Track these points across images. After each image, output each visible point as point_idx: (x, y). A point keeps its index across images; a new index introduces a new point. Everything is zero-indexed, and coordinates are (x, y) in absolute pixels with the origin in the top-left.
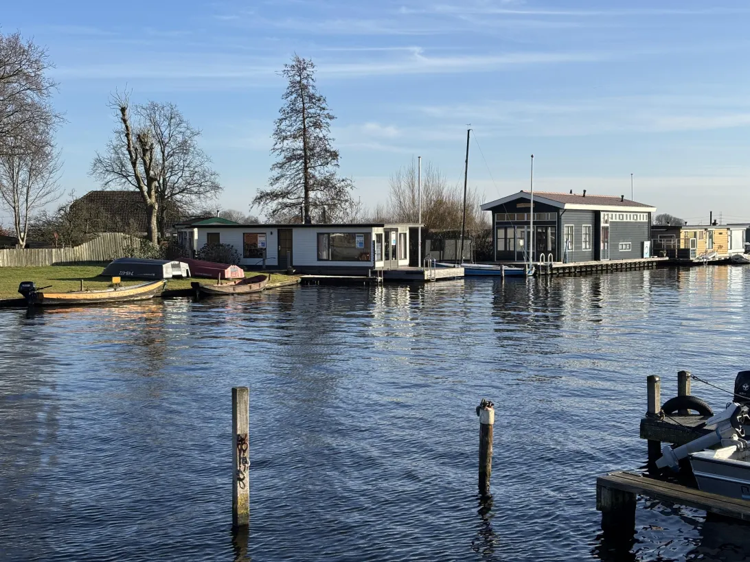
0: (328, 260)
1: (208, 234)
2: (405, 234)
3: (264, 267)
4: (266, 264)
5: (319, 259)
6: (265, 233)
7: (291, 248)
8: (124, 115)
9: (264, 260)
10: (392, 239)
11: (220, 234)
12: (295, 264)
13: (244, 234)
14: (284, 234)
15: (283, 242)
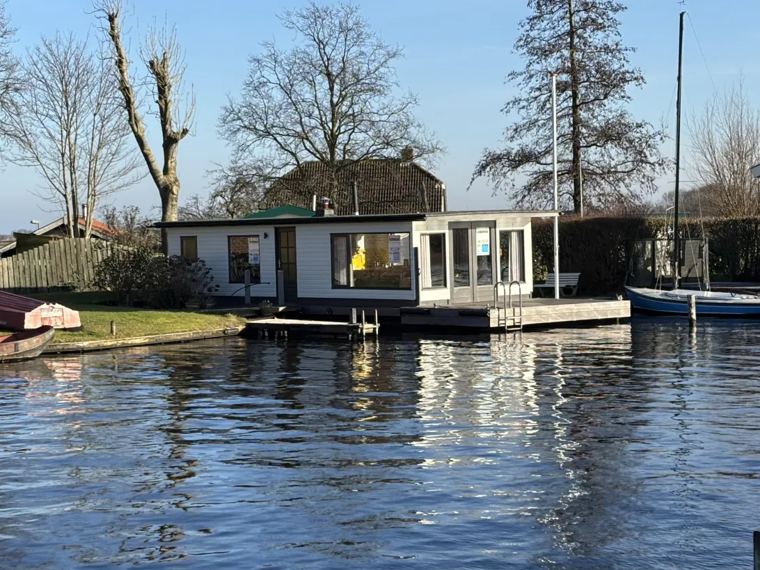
0: (347, 287)
1: (182, 238)
2: (521, 233)
3: (248, 301)
4: (252, 294)
5: (336, 285)
6: (258, 236)
7: (295, 264)
8: (112, 28)
9: (247, 287)
10: (477, 243)
11: (198, 239)
12: (300, 295)
13: (229, 237)
14: (283, 235)
15: (284, 251)
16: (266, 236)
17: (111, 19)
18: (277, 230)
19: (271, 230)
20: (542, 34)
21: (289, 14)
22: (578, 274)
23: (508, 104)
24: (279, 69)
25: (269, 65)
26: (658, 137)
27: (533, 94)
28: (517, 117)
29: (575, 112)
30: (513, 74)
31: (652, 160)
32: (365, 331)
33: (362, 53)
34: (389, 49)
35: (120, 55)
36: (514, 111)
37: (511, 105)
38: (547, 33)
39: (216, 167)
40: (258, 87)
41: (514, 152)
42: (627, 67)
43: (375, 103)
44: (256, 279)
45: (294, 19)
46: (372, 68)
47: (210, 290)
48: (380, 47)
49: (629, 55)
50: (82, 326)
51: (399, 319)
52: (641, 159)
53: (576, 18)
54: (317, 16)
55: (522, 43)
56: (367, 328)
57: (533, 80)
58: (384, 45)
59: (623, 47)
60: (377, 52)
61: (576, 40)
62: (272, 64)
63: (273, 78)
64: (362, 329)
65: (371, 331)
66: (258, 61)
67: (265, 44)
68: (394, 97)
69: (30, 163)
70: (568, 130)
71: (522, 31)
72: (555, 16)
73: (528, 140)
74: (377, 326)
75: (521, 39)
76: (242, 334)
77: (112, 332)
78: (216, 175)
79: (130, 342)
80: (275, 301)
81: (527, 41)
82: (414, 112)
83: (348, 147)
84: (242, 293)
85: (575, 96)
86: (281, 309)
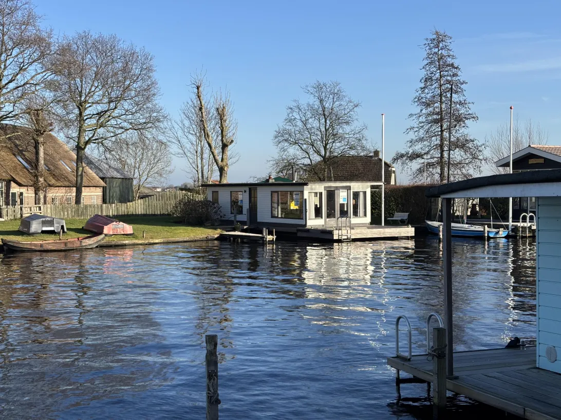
1: (213, 192)
2: (365, 193)
3: (235, 222)
4: (237, 219)
5: (273, 216)
6: (242, 191)
7: (257, 205)
8: (198, 93)
9: (235, 216)
10: (340, 197)
11: (219, 192)
12: (259, 220)
13: (231, 192)
14: (253, 192)
15: (253, 199)
16: (245, 191)
17: (198, 88)
18: (250, 189)
19: (247, 189)
20: (427, 96)
21: (307, 86)
22: (408, 213)
23: (407, 129)
24: (300, 113)
25: (296, 110)
26: (483, 146)
27: (421, 125)
28: (412, 136)
29: (442, 134)
30: (411, 115)
31: (481, 157)
32: (267, 239)
33: (341, 105)
34: (355, 103)
35: (201, 105)
36: (411, 133)
37: (409, 130)
38: (429, 95)
39: (272, 159)
40: (290, 121)
41: (410, 153)
42: (470, 112)
43: (347, 128)
44: (241, 212)
45: (309, 89)
46: (346, 112)
47: (221, 217)
48: (350, 102)
49: (470, 106)
50: (133, 233)
51: (296, 233)
52: (475, 157)
53: (443, 88)
54: (319, 87)
55: (416, 100)
56: (269, 238)
57: (421, 118)
58: (352, 101)
59: (467, 102)
60: (349, 104)
61: (443, 98)
62: (297, 110)
63: (298, 117)
64: (266, 238)
65: (271, 239)
66: (291, 108)
67: (295, 101)
68: (355, 125)
69: (182, 156)
70: (438, 142)
71: (417, 94)
72: (433, 87)
73: (418, 148)
74: (275, 237)
75: (416, 98)
76: (217, 239)
77: (143, 236)
78: (271, 162)
79: (152, 242)
80: (244, 223)
81: (419, 99)
82: (365, 133)
83: (332, 150)
84: (233, 219)
85: (441, 126)
86: (245, 227)
